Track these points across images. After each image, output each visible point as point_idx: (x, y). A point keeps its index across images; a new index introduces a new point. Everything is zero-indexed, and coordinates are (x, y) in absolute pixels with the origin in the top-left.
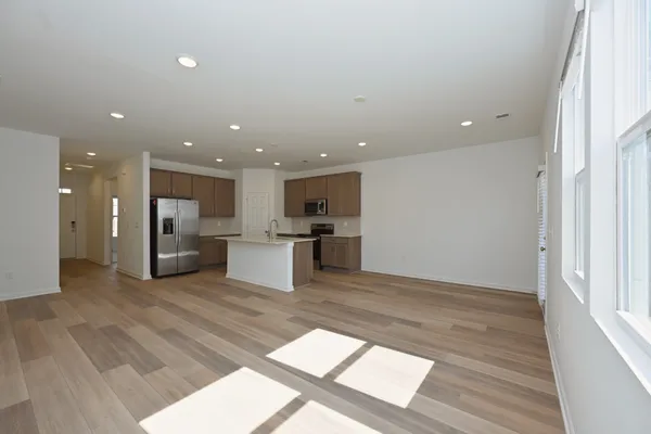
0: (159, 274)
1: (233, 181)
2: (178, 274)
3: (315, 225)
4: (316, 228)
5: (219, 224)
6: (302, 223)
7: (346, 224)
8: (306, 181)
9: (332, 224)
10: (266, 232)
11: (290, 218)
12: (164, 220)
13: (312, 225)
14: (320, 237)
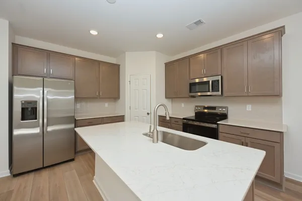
1: (118, 66)
2: (44, 168)
3: (200, 106)
4: (201, 110)
5: (106, 105)
6: (183, 105)
7: (249, 107)
8: (191, 59)
9: (225, 108)
10: (148, 114)
11: (170, 100)
12: (22, 104)
13: (196, 106)
14: (218, 124)
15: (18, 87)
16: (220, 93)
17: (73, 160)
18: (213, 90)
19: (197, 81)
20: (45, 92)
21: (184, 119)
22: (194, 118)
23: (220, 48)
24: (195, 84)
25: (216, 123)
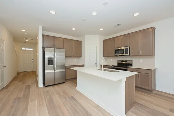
0: (46, 85)
1: (81, 42)
2: (55, 85)
3: (120, 61)
4: (121, 62)
5: (75, 60)
6: (112, 60)
7: (141, 60)
8: (115, 38)
9: (131, 61)
10: (95, 64)
11: (106, 57)
12: (48, 59)
13: (118, 60)
14: (127, 68)
15: (47, 52)
16: (128, 54)
17: (64, 83)
18: (125, 53)
19: (119, 48)
20: (55, 54)
21: (112, 66)
22: (117, 66)
23: (129, 34)
24: (118, 50)
25: (126, 67)
